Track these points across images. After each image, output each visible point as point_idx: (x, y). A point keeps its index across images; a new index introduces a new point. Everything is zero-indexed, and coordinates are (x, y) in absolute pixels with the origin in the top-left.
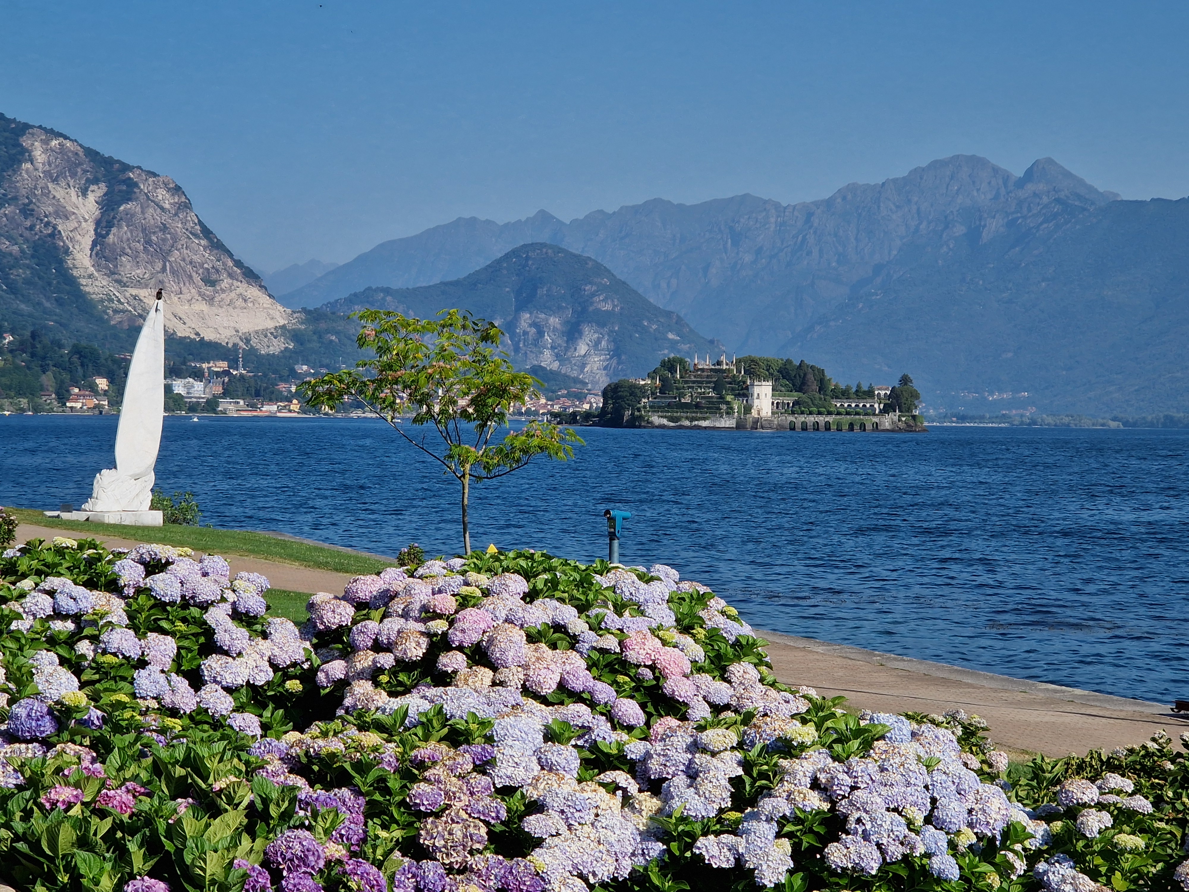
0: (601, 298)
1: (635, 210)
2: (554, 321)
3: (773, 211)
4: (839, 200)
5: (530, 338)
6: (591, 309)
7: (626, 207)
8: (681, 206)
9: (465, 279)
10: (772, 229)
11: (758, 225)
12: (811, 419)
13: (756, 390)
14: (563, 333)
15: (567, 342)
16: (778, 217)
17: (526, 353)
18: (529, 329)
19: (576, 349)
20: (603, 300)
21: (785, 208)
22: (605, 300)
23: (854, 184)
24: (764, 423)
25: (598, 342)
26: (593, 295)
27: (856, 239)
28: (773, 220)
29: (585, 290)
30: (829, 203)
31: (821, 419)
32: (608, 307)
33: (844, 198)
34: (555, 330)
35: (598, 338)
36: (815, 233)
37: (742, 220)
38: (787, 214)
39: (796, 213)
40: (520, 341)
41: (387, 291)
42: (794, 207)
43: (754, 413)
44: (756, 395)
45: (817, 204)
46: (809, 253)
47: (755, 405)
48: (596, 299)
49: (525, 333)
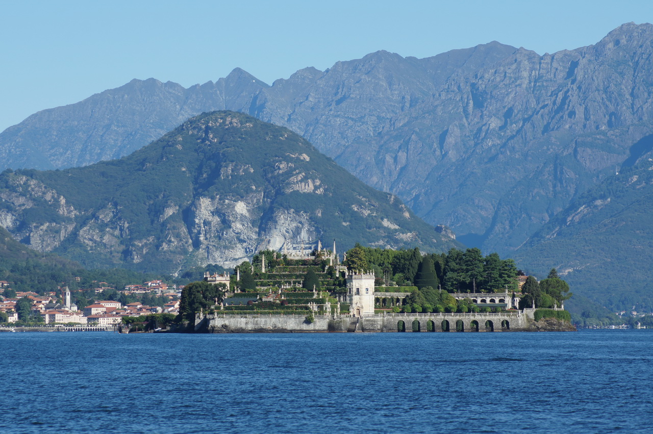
0: (299, 178)
1: (353, 65)
2: (241, 208)
3: (526, 62)
4: (611, 45)
5: (213, 229)
6: (288, 191)
7: (344, 63)
8: (411, 60)
9: (129, 158)
10: (524, 86)
11: (507, 81)
12: (424, 319)
13: (355, 284)
14: (253, 223)
15: (259, 234)
16: (532, 70)
17: (208, 247)
18: (210, 218)
19: (269, 242)
20: (301, 181)
21: (542, 58)
22: (305, 180)
23: (629, 24)
24: (364, 323)
25: (297, 232)
26: (289, 173)
27: (632, 94)
28: (525, 74)
29: (279, 168)
30: (597, 50)
31: (439, 318)
32: (308, 188)
33: (617, 43)
34: (243, 218)
35: (297, 228)
36: (579, 88)
37: (486, 76)
38: (544, 65)
39: (555, 65)
40: (199, 233)
41: (31, 174)
42: (553, 57)
43: (353, 311)
44: (354, 290)
45: (581, 52)
46: (572, 114)
47: (354, 301)
48: (293, 179)
49: (206, 223)
